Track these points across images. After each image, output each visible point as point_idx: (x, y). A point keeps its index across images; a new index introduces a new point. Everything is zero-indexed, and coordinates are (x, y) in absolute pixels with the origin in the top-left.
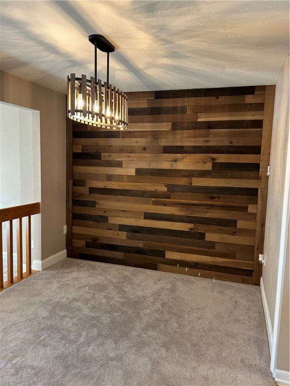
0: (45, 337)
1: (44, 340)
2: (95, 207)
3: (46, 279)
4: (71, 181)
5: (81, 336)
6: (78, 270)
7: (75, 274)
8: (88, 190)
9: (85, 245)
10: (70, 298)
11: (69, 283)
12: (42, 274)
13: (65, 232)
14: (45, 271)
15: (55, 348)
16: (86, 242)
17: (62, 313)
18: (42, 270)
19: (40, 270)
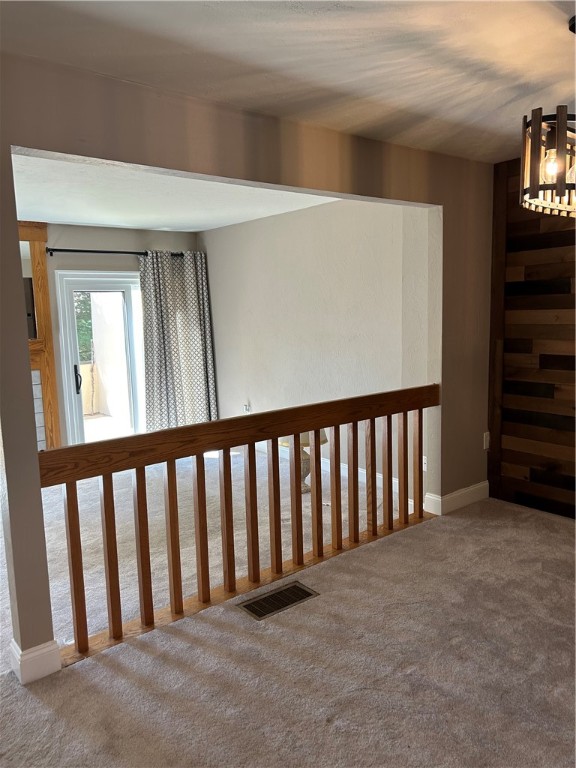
0: (461, 642)
1: (459, 647)
2: (553, 397)
3: (452, 532)
4: (500, 343)
5: (534, 659)
6: (516, 526)
7: (510, 533)
8: (537, 361)
9: (528, 476)
10: (503, 579)
11: (499, 548)
12: (444, 523)
13: (486, 445)
14: (448, 518)
15: (481, 669)
16: (532, 470)
17: (491, 605)
18: (443, 515)
19: (440, 514)
